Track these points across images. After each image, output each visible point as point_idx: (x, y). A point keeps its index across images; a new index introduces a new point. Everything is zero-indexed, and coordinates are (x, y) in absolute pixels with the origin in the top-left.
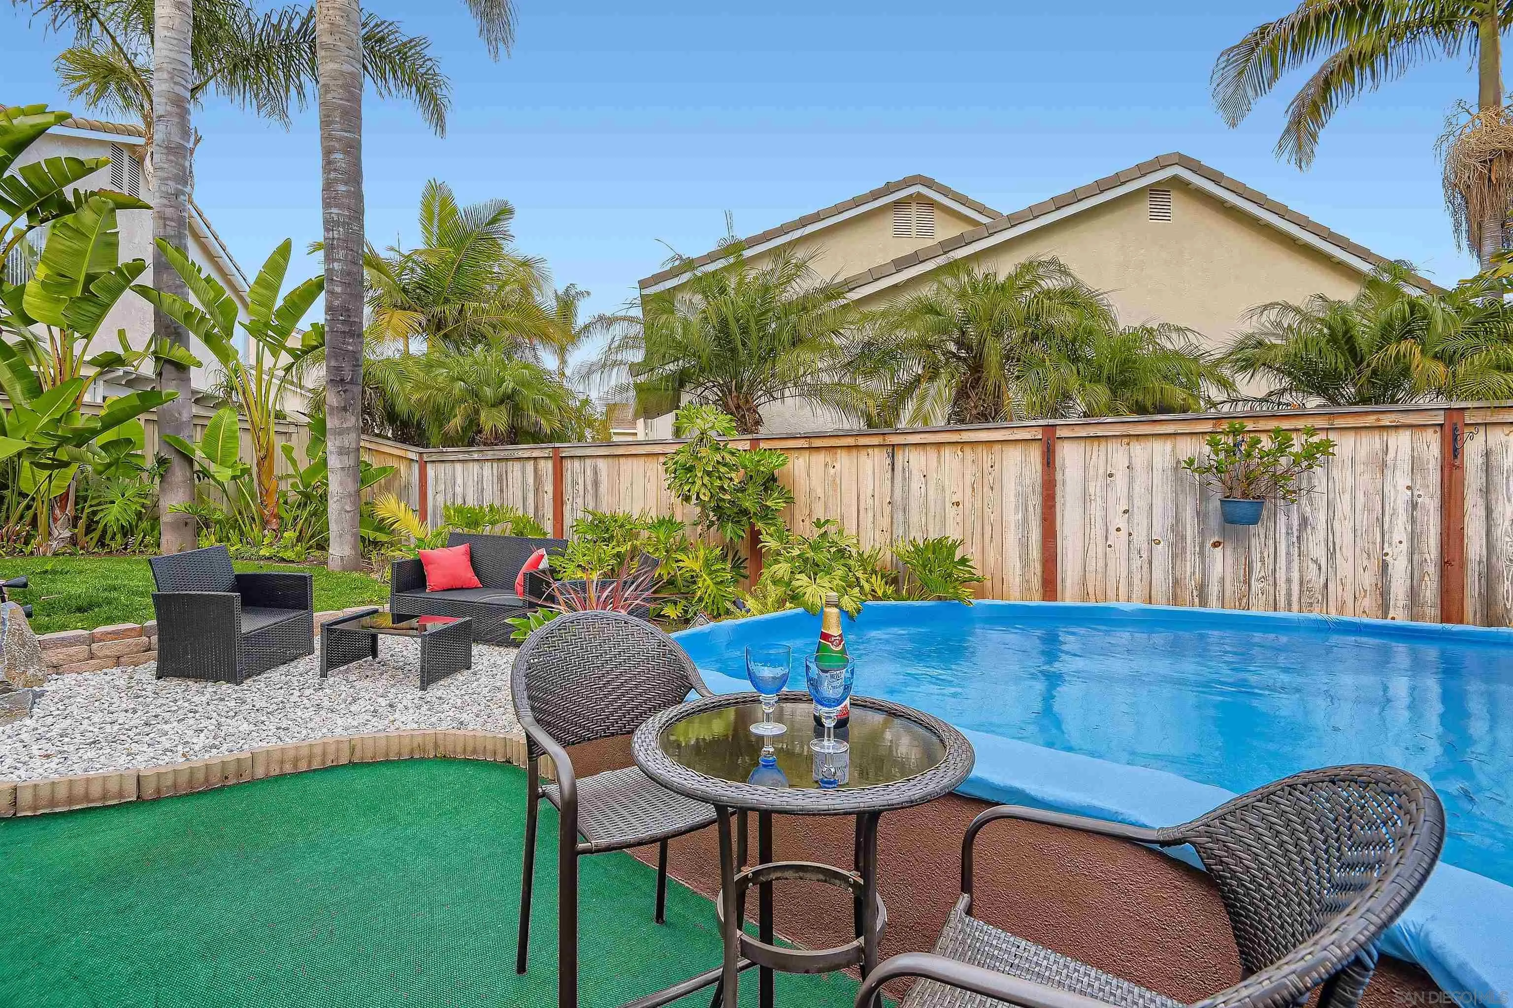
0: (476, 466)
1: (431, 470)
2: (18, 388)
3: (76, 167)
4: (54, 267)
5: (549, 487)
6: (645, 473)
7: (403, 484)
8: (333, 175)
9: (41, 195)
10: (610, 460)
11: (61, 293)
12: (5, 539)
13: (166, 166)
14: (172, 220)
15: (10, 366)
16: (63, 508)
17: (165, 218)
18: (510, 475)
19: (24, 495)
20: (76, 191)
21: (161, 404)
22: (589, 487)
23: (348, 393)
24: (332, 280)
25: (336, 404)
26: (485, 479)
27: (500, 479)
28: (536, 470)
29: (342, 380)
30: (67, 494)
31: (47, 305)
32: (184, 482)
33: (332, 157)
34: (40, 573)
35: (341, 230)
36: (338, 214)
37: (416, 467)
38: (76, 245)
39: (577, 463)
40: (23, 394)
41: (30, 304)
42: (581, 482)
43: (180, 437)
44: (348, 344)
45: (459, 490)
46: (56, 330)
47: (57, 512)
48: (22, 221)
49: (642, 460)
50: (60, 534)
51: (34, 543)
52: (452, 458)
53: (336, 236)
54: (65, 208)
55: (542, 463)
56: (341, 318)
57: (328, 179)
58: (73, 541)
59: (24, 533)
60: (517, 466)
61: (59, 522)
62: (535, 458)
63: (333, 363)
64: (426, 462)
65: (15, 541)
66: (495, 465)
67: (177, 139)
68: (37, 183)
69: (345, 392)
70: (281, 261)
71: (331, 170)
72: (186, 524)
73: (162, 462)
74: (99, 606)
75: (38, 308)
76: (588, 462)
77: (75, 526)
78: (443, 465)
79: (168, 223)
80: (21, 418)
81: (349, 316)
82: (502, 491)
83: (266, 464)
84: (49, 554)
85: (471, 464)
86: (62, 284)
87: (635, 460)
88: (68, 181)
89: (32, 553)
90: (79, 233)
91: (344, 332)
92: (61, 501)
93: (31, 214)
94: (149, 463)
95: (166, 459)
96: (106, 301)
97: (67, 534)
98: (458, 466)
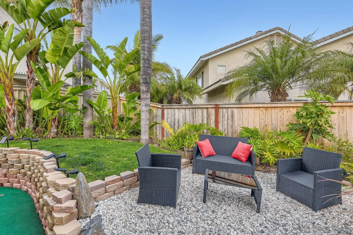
0: (183, 111)
1: (166, 111)
2: (45, 83)
3: (66, 11)
4: (55, 44)
5: (213, 118)
6: (254, 113)
7: (154, 115)
8: (145, 16)
9: (54, 20)
10: (239, 109)
11: (56, 53)
12: (37, 133)
13: (87, 14)
14: (89, 31)
15: (42, 76)
16: (54, 122)
17: (87, 31)
18: (197, 113)
19: (44, 119)
20: (64, 19)
21: (88, 89)
22: (230, 118)
23: (148, 87)
24: (144, 50)
25: (145, 90)
26: (187, 114)
27: (193, 114)
28: (207, 112)
29: (147, 82)
30: (56, 118)
31: (52, 57)
32: (91, 114)
33: (145, 10)
34: (56, 146)
35: (147, 33)
36: (146, 28)
37: (160, 110)
38: (62, 37)
39: (224, 110)
40: (46, 85)
41: (47, 56)
42: (226, 116)
43: (90, 100)
44: (149, 71)
45: (176, 118)
46: (53, 65)
47: (53, 123)
48: (47, 29)
49: (253, 109)
50: (53, 131)
51: (46, 134)
52: (174, 107)
53: (146, 36)
54: (60, 25)
55: (210, 109)
56: (147, 62)
57: (143, 17)
58: (57, 133)
59: (43, 131)
60: (200, 110)
61: (53, 127)
62: (207, 108)
63: (144, 77)
64: (164, 108)
65: (40, 133)
66: (191, 110)
67: (90, 6)
68: (53, 16)
69: (148, 86)
70: (124, 44)
71: (144, 14)
72: (91, 127)
73: (84, 108)
74: (90, 163)
75: (50, 58)
76: (229, 109)
77: (58, 128)
78: (170, 110)
79: (88, 32)
80: (44, 94)
81: (149, 62)
82: (193, 118)
83: (115, 108)
84: (51, 138)
85: (181, 109)
86: (57, 50)
87: (249, 109)
88: (62, 16)
89: (45, 137)
90: (64, 34)
91: (147, 67)
92: (54, 120)
93: (49, 27)
94: (80, 107)
95: (86, 107)
96: (71, 55)
97: (55, 131)
98: (176, 111)
